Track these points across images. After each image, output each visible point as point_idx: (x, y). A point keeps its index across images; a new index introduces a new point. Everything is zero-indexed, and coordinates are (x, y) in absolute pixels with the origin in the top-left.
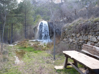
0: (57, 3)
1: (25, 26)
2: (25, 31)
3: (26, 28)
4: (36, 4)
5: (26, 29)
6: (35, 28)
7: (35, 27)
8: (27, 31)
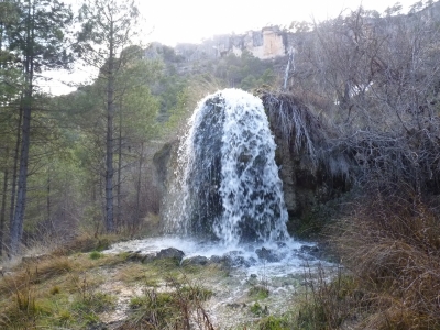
0: (266, 57)
1: (109, 147)
2: (108, 176)
3: (116, 157)
4: (175, 65)
5: (109, 163)
6: (168, 154)
7: (167, 147)
8: (116, 176)
